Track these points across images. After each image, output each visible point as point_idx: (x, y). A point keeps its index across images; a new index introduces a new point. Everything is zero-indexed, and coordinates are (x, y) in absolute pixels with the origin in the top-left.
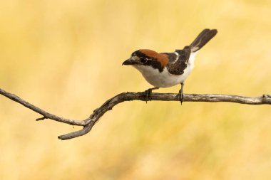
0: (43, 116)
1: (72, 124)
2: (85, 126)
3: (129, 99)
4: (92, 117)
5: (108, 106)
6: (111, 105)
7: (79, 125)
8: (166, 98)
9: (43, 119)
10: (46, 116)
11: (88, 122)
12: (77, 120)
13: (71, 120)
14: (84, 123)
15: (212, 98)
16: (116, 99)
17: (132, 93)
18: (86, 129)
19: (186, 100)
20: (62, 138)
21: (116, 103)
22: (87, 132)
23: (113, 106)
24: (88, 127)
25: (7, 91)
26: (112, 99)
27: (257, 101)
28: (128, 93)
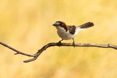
0: (17, 53)
1: (29, 56)
2: (34, 57)
3: (53, 45)
4: (38, 53)
5: (44, 48)
6: (45, 48)
7: (32, 56)
8: (68, 45)
9: (17, 54)
10: (18, 53)
11: (36, 55)
12: (31, 54)
13: (29, 54)
14: (34, 56)
15: (87, 45)
16: (47, 46)
17: (54, 43)
18: (35, 58)
19: (77, 46)
20: (25, 62)
21: (47, 47)
22: (35, 59)
23: (46, 48)
24: (36, 57)
25: (2, 42)
26: (45, 46)
27: (106, 46)
28: (52, 43)
